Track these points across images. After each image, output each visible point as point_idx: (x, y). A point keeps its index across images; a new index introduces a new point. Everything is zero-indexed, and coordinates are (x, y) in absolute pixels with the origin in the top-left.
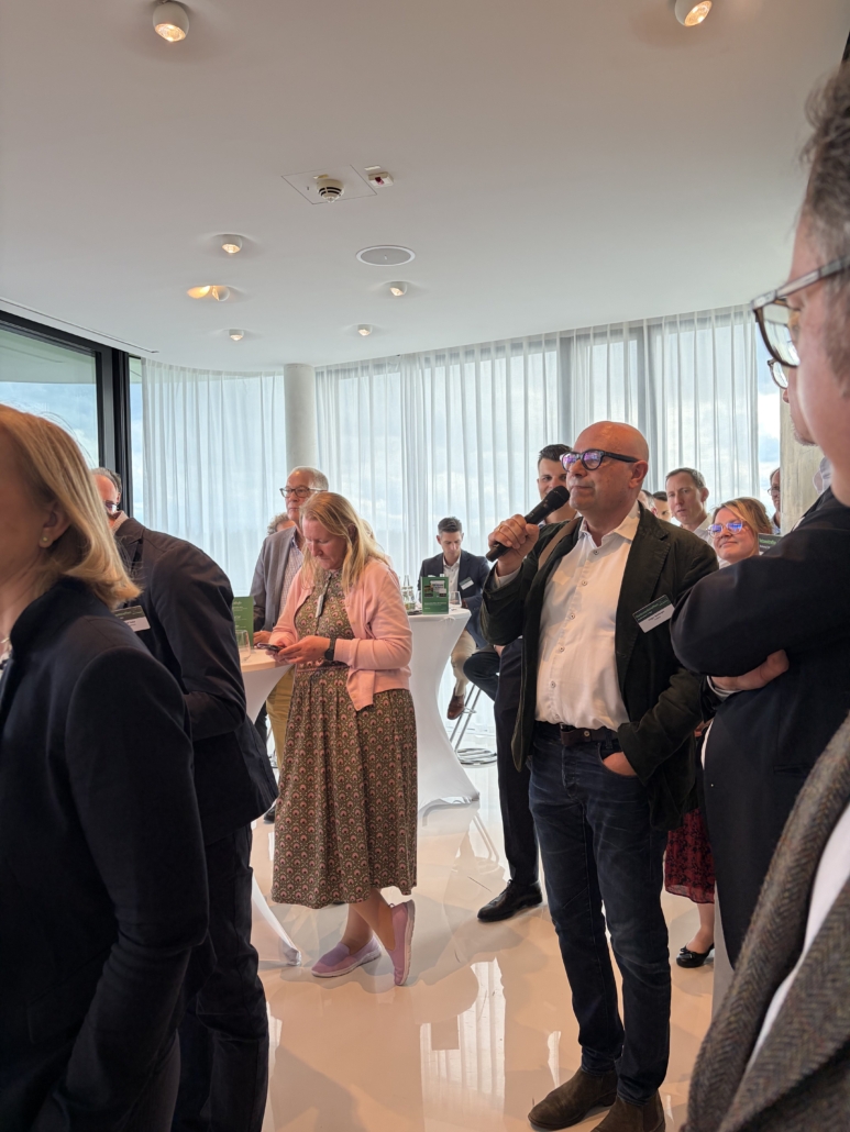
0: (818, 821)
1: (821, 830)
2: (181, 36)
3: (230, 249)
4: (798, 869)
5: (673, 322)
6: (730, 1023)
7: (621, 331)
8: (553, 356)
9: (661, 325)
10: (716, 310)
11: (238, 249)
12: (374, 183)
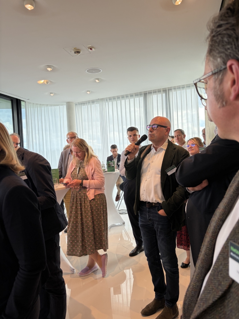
0: (216, 228)
1: (217, 230)
2: (33, 8)
3: (49, 69)
4: (211, 241)
5: (175, 88)
6: (193, 286)
7: (160, 91)
8: (142, 99)
9: (171, 89)
10: (187, 85)
11: (51, 69)
12: (90, 50)
